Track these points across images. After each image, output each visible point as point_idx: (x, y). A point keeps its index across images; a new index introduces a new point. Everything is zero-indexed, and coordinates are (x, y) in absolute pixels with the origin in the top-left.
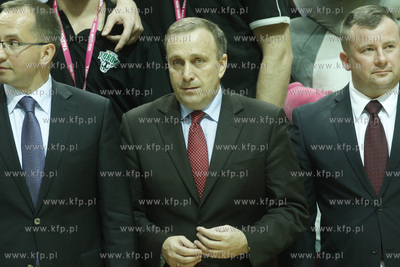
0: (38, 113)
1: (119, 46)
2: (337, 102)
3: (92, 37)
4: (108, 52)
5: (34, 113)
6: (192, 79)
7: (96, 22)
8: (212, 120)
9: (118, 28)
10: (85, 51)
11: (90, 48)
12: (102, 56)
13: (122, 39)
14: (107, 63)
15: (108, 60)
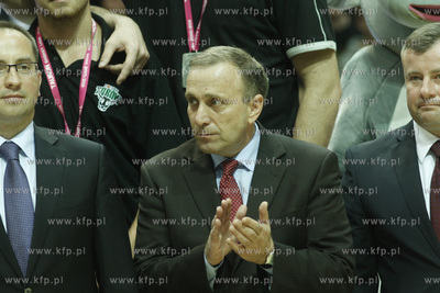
0: (23, 161)
1: (122, 77)
2: (399, 141)
3: (86, 70)
4: (106, 86)
5: (18, 160)
6: (206, 124)
7: (90, 52)
8: (248, 170)
9: (119, 56)
10: (77, 86)
11: (84, 83)
12: (99, 91)
13: (125, 69)
14: (106, 100)
15: (107, 96)
